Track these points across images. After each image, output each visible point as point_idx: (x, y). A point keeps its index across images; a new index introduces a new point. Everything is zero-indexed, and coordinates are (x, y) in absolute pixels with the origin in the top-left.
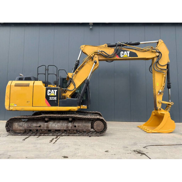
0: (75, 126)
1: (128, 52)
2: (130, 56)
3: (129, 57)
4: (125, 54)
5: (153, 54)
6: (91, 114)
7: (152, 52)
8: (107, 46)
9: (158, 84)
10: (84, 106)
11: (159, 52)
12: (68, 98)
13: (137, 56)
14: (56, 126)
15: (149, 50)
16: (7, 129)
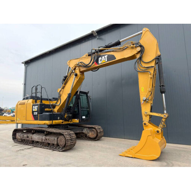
0: (46, 139)
1: (106, 56)
2: (108, 61)
3: (106, 62)
4: (103, 60)
5: (134, 50)
6: (87, 128)
7: (132, 48)
8: (87, 56)
9: (142, 90)
10: (76, 120)
11: (141, 46)
12: (55, 112)
13: (115, 59)
14: (36, 138)
15: (128, 47)
16: (13, 137)
